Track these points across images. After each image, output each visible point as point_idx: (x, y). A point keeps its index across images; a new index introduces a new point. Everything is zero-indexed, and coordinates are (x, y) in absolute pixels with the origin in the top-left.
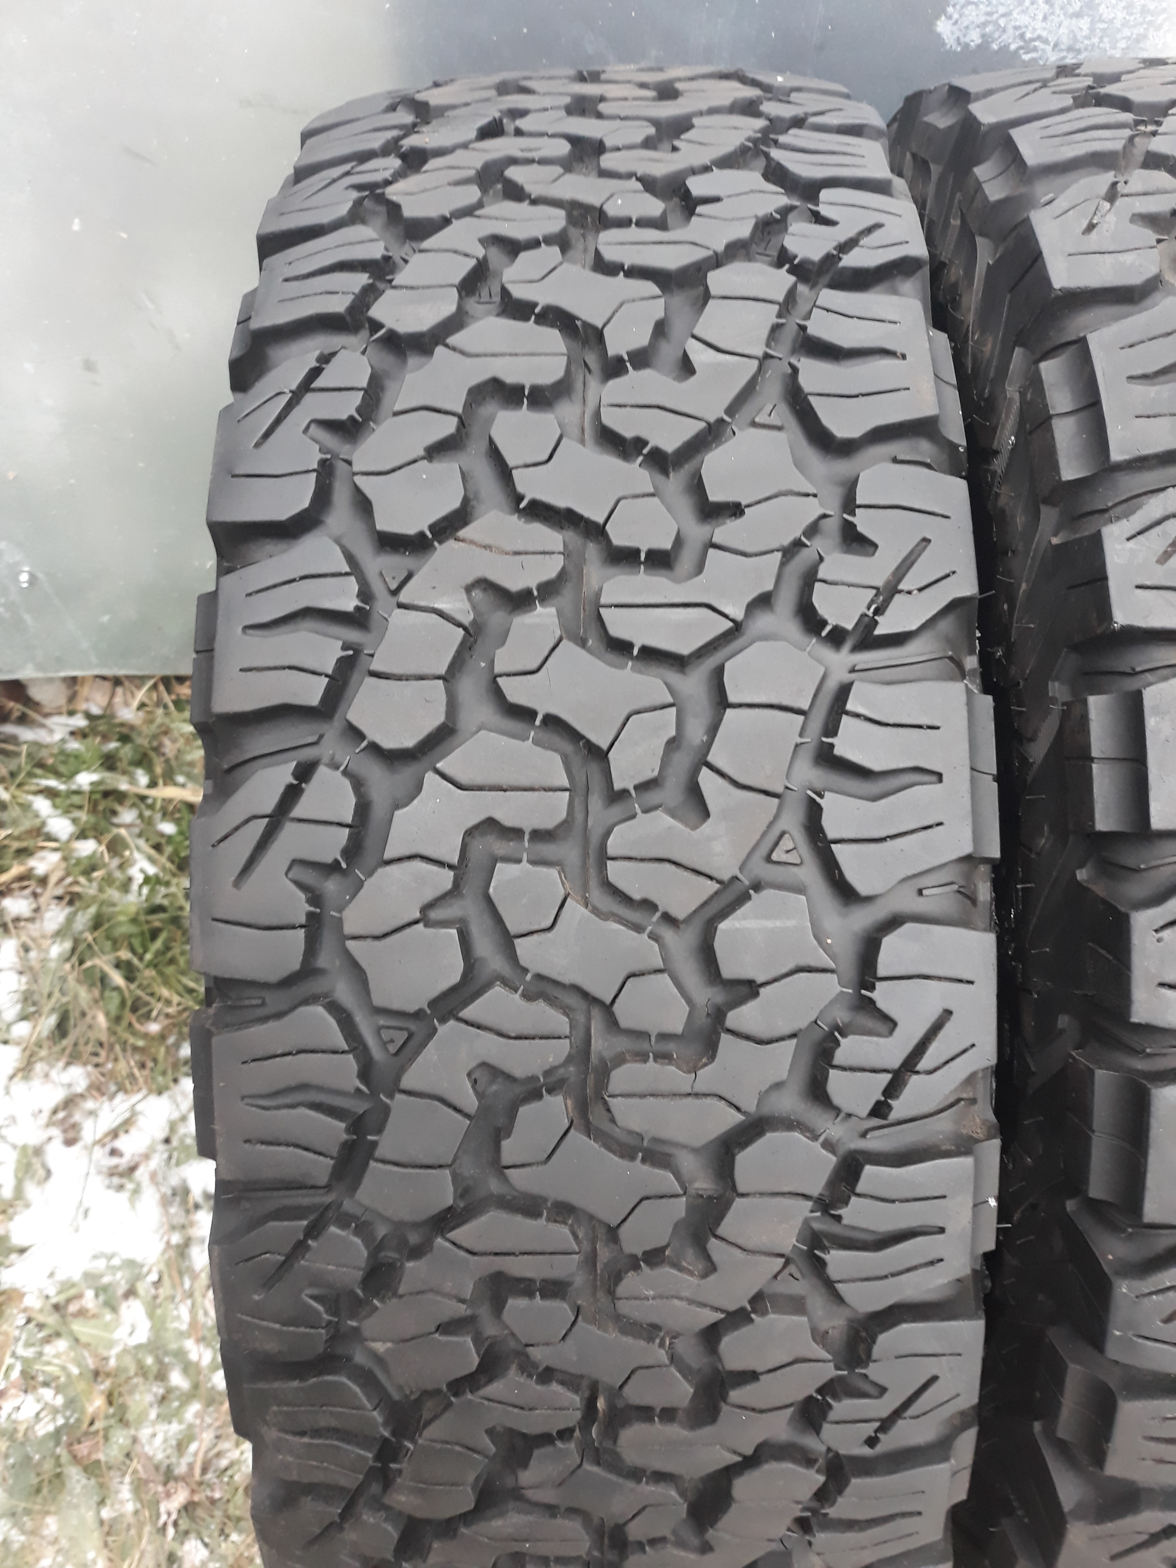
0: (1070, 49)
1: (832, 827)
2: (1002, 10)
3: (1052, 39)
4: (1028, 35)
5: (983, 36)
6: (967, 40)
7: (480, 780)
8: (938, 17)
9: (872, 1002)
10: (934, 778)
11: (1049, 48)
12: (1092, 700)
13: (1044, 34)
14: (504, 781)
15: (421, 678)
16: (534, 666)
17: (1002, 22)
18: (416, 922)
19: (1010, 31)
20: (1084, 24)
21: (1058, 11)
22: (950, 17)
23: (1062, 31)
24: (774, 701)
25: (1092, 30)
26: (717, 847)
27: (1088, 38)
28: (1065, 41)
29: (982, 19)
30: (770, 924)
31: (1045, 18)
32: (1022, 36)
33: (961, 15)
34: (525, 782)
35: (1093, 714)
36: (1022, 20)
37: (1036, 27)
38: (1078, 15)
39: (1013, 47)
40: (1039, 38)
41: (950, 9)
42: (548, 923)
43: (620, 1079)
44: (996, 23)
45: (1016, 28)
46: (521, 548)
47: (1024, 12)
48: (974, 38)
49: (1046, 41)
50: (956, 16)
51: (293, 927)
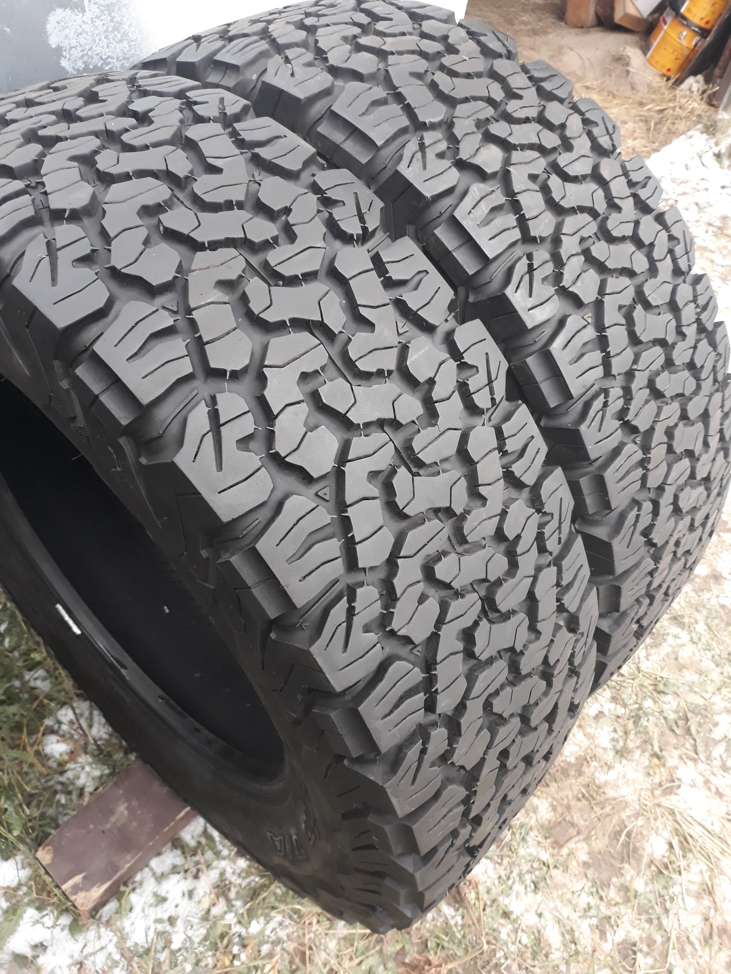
0: (124, 59)
1: (413, 306)
2: (88, 47)
3: (115, 56)
4: (104, 57)
5: (84, 63)
6: (77, 67)
7: (287, 360)
8: (60, 59)
9: (465, 363)
10: (425, 273)
11: (115, 61)
12: (436, 232)
13: (110, 54)
14: (296, 355)
15: (228, 333)
16: (269, 303)
17: (90, 53)
18: (306, 433)
19: (95, 57)
20: (125, 44)
21: (112, 41)
22: (65, 57)
23: (118, 50)
24: (361, 270)
25: (130, 46)
26: (386, 334)
27: (129, 51)
28: (121, 56)
29: (81, 54)
30: (421, 353)
31: (108, 47)
32: (101, 58)
33: (70, 55)
34: (304, 351)
35: (440, 236)
36: (99, 50)
37: (106, 52)
38: (121, 41)
39: (99, 65)
40: (109, 57)
41: (64, 53)
42: (353, 401)
43: (416, 445)
44: (87, 54)
45: (97, 54)
46: (223, 261)
47: (97, 46)
48: (80, 65)
49: (112, 58)
50: (68, 56)
51: (259, 469)
